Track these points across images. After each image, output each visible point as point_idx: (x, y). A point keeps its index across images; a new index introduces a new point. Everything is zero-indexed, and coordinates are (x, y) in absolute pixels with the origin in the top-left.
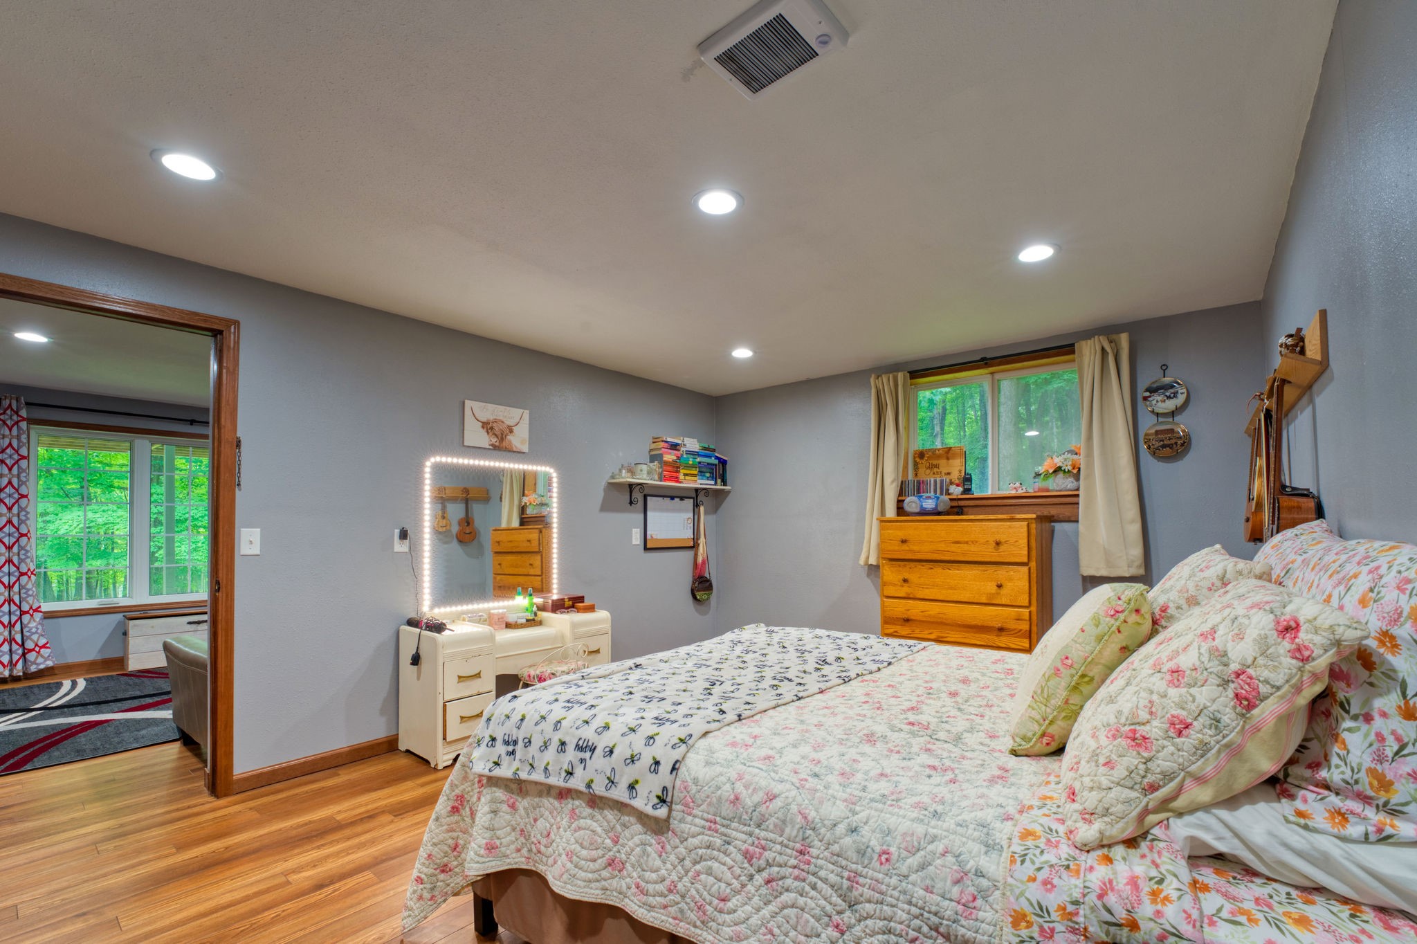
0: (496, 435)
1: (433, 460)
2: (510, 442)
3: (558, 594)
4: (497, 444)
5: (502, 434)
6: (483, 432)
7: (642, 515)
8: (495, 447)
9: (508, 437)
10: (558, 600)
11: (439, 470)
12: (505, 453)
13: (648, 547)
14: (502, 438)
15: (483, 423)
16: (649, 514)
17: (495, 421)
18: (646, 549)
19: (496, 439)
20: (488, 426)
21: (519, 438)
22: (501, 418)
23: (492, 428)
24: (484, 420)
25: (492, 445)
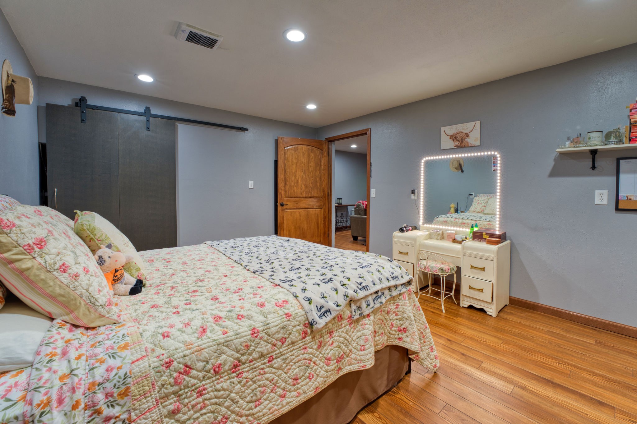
0: (458, 140)
1: (424, 159)
2: (467, 142)
3: (499, 231)
4: (459, 145)
5: (462, 139)
6: (451, 141)
7: (615, 178)
8: (458, 147)
9: (466, 140)
10: (499, 235)
11: (428, 163)
12: (465, 149)
13: (620, 207)
14: (462, 140)
15: (451, 136)
16: (622, 176)
17: (458, 133)
18: (617, 209)
19: (458, 143)
20: (453, 137)
21: (474, 139)
22: (461, 130)
23: (456, 138)
24: (451, 134)
25: (456, 146)
